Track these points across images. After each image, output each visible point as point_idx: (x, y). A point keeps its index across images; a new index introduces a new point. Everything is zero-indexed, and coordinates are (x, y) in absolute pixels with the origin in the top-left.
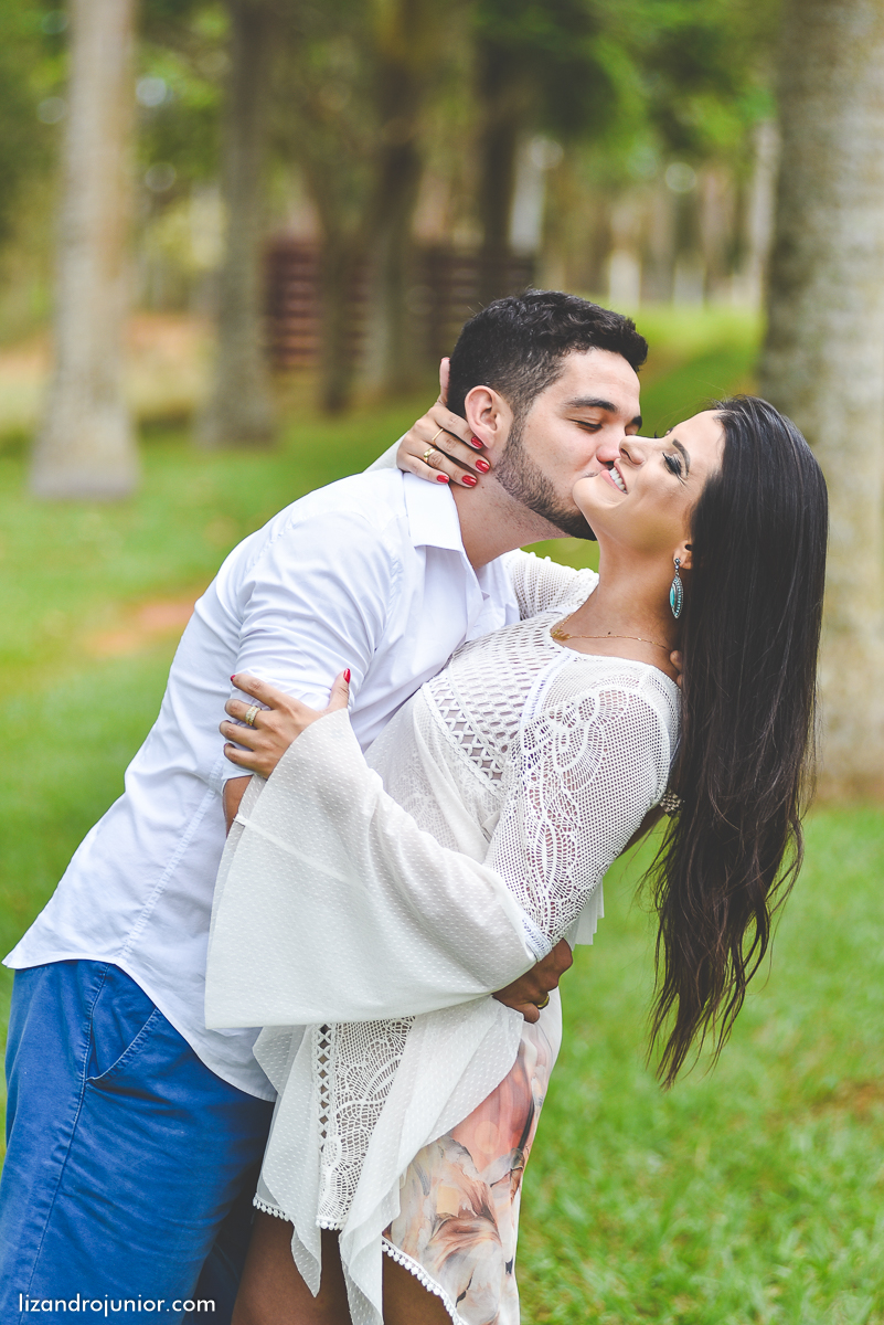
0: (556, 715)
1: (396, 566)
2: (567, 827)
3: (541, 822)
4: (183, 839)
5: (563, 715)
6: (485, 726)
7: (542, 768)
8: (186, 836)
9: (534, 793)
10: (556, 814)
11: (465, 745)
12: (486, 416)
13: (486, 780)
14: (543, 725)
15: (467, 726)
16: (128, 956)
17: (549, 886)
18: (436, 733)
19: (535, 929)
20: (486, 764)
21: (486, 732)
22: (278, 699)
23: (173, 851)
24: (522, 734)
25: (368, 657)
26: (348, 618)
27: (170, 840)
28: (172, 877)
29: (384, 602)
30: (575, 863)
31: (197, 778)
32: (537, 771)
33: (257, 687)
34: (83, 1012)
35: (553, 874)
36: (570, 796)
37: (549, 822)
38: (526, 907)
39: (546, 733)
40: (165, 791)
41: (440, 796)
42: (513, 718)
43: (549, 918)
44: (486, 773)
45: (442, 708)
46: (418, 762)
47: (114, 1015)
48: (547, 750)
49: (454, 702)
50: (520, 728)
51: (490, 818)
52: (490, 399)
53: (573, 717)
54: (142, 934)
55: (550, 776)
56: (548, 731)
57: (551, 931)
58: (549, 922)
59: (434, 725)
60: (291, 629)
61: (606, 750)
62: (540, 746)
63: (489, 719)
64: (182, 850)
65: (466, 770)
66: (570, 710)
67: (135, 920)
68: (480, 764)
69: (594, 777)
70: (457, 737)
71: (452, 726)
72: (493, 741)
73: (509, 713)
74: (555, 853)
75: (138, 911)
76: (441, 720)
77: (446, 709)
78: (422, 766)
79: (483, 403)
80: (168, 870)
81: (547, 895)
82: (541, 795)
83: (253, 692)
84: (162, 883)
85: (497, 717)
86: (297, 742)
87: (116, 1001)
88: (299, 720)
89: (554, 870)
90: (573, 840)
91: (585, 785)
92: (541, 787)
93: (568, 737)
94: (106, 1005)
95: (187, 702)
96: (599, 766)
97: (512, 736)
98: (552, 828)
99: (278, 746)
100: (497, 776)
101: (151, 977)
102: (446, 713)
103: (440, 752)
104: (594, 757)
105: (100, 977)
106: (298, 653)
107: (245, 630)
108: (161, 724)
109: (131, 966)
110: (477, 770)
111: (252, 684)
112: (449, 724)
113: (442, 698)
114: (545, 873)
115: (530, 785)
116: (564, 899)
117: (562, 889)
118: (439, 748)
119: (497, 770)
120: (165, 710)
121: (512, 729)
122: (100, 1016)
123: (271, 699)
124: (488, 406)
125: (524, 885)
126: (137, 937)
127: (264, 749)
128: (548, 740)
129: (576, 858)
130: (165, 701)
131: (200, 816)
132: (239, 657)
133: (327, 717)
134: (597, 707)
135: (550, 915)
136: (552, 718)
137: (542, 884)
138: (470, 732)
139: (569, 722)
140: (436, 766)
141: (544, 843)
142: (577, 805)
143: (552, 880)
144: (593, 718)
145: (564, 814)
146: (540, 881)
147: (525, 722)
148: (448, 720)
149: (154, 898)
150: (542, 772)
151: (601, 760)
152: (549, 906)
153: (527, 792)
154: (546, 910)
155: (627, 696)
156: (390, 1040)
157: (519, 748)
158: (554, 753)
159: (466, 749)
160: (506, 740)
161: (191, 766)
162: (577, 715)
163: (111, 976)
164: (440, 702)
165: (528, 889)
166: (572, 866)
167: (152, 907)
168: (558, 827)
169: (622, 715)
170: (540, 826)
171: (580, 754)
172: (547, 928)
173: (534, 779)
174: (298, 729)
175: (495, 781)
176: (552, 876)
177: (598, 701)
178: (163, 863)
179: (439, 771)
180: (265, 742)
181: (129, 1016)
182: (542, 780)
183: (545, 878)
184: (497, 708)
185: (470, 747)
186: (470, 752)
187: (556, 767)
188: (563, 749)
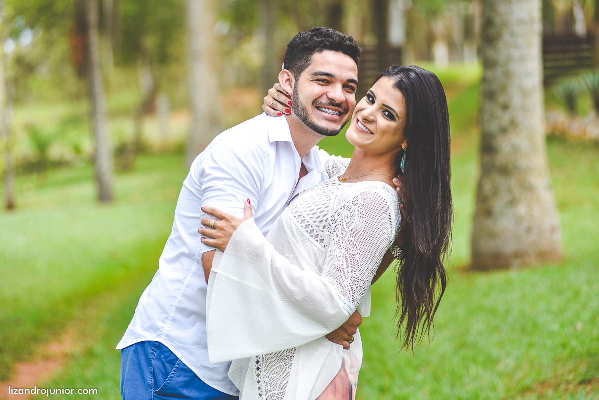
0: (343, 207)
1: (265, 154)
2: (354, 254)
3: (342, 254)
4: (184, 284)
5: (346, 206)
6: (314, 219)
7: (340, 231)
8: (185, 283)
9: (338, 242)
10: (349, 249)
11: (306, 229)
12: (288, 82)
13: (318, 244)
14: (338, 212)
15: (306, 221)
16: (164, 337)
17: (349, 281)
18: (293, 226)
19: (346, 300)
20: (317, 236)
21: (315, 222)
22: (223, 215)
23: (180, 289)
24: (330, 219)
25: (258, 193)
26: (247, 177)
27: (178, 285)
28: (180, 301)
29: (262, 170)
30: (359, 269)
31: (190, 256)
32: (339, 232)
33: (214, 211)
34: (149, 362)
35: (350, 275)
36: (353, 240)
37: (346, 253)
38: (340, 291)
39: (340, 215)
40: (177, 265)
41: (297, 254)
42: (325, 213)
43: (351, 294)
44: (317, 241)
45: (294, 215)
46: (286, 240)
47: (162, 362)
48: (341, 223)
49: (299, 212)
50: (329, 216)
51: (321, 260)
52: (288, 75)
53: (350, 206)
54: (169, 327)
55: (344, 233)
56: (341, 214)
57: (353, 300)
58: (351, 296)
59: (292, 223)
60: (223, 185)
61: (366, 217)
62: (338, 222)
63: (315, 216)
64: (183, 289)
65: (308, 240)
66: (348, 203)
67: (166, 321)
68: (314, 237)
69: (362, 230)
70: (303, 226)
71: (300, 222)
72: (318, 225)
73: (323, 211)
74: (350, 266)
75: (167, 317)
76: (295, 220)
77: (296, 215)
78: (289, 242)
79: (285, 77)
80: (178, 298)
81: (349, 285)
82: (341, 242)
83: (212, 213)
84: (176, 304)
85: (318, 214)
86: (235, 234)
87: (162, 356)
88: (234, 223)
89: (350, 273)
90: (357, 259)
91: (359, 234)
92: (341, 239)
93: (349, 215)
94: (158, 358)
95: (183, 223)
96: (364, 225)
97: (326, 221)
98: (348, 255)
99: (225, 235)
100: (322, 241)
101: (175, 345)
102: (296, 217)
103: (296, 234)
104: (361, 221)
105: (155, 347)
106: (228, 195)
107: (203, 187)
108: (173, 235)
109: (166, 341)
110: (313, 240)
111: (211, 210)
112: (298, 221)
113: (294, 211)
114: (346, 275)
115: (336, 239)
116: (357, 286)
117: (355, 280)
118: (295, 232)
119: (322, 238)
120: (174, 228)
121: (325, 218)
122: (156, 363)
123: (220, 215)
124: (288, 78)
125: (338, 282)
126: (167, 328)
127: (220, 237)
128: (341, 218)
129: (360, 267)
130: (174, 225)
131: (191, 274)
132: (202, 200)
133: (246, 221)
134: (360, 200)
135: (351, 293)
136: (341, 208)
137: (346, 280)
138: (308, 223)
139: (349, 209)
140: (294, 241)
141: (345, 262)
142: (357, 244)
143: (350, 278)
144: (359, 205)
145: (352, 248)
146: (345, 279)
147: (331, 213)
148: (298, 220)
149: (173, 311)
150: (341, 232)
151: (364, 222)
152: (351, 289)
153: (335, 242)
154: (349, 291)
155: (372, 193)
156: (285, 363)
157: (330, 225)
158: (344, 223)
159: (307, 231)
160: (324, 223)
161: (187, 252)
162: (352, 205)
163: (158, 346)
164: (293, 213)
165: (340, 283)
166: (358, 270)
167: (173, 315)
168: (350, 254)
169: (371, 201)
170: (342, 255)
171: (355, 221)
172: (351, 299)
173: (337, 236)
174: (234, 228)
175: (321, 244)
176: (350, 276)
177: (360, 197)
178: (176, 295)
179: (296, 243)
180: (220, 234)
181: (168, 362)
182: (341, 236)
183: (347, 277)
184: (318, 210)
185: (309, 230)
186: (309, 232)
187: (346, 229)
188: (348, 221)
